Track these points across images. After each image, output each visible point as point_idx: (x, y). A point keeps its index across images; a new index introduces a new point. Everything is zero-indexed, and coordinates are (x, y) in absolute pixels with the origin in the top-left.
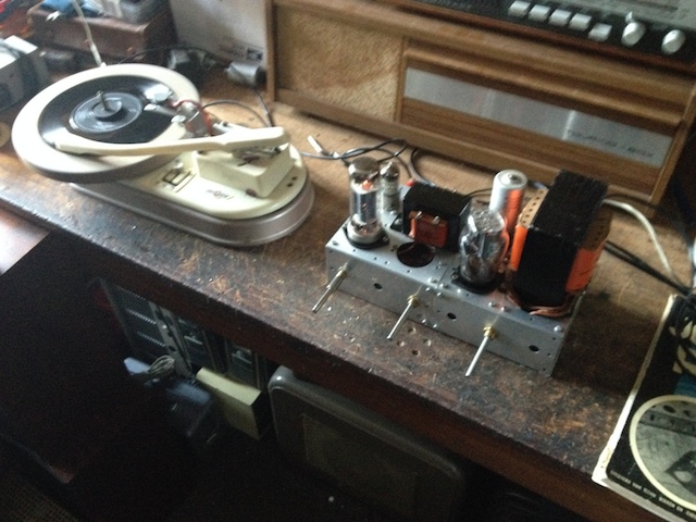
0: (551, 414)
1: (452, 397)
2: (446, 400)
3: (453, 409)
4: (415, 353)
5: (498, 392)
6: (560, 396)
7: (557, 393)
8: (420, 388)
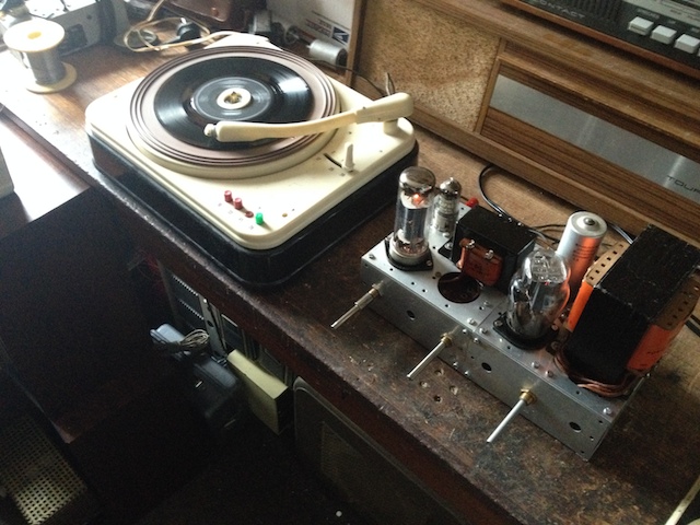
0: (579, 506)
1: (467, 461)
2: (459, 463)
3: (465, 476)
4: (437, 398)
5: (522, 467)
6: (594, 487)
7: (591, 483)
8: (433, 441)
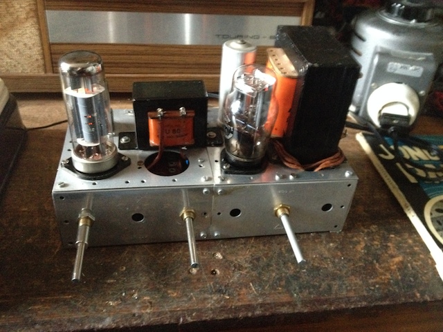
8: (249, 307)
